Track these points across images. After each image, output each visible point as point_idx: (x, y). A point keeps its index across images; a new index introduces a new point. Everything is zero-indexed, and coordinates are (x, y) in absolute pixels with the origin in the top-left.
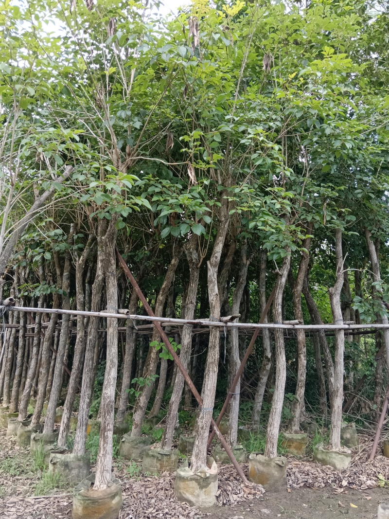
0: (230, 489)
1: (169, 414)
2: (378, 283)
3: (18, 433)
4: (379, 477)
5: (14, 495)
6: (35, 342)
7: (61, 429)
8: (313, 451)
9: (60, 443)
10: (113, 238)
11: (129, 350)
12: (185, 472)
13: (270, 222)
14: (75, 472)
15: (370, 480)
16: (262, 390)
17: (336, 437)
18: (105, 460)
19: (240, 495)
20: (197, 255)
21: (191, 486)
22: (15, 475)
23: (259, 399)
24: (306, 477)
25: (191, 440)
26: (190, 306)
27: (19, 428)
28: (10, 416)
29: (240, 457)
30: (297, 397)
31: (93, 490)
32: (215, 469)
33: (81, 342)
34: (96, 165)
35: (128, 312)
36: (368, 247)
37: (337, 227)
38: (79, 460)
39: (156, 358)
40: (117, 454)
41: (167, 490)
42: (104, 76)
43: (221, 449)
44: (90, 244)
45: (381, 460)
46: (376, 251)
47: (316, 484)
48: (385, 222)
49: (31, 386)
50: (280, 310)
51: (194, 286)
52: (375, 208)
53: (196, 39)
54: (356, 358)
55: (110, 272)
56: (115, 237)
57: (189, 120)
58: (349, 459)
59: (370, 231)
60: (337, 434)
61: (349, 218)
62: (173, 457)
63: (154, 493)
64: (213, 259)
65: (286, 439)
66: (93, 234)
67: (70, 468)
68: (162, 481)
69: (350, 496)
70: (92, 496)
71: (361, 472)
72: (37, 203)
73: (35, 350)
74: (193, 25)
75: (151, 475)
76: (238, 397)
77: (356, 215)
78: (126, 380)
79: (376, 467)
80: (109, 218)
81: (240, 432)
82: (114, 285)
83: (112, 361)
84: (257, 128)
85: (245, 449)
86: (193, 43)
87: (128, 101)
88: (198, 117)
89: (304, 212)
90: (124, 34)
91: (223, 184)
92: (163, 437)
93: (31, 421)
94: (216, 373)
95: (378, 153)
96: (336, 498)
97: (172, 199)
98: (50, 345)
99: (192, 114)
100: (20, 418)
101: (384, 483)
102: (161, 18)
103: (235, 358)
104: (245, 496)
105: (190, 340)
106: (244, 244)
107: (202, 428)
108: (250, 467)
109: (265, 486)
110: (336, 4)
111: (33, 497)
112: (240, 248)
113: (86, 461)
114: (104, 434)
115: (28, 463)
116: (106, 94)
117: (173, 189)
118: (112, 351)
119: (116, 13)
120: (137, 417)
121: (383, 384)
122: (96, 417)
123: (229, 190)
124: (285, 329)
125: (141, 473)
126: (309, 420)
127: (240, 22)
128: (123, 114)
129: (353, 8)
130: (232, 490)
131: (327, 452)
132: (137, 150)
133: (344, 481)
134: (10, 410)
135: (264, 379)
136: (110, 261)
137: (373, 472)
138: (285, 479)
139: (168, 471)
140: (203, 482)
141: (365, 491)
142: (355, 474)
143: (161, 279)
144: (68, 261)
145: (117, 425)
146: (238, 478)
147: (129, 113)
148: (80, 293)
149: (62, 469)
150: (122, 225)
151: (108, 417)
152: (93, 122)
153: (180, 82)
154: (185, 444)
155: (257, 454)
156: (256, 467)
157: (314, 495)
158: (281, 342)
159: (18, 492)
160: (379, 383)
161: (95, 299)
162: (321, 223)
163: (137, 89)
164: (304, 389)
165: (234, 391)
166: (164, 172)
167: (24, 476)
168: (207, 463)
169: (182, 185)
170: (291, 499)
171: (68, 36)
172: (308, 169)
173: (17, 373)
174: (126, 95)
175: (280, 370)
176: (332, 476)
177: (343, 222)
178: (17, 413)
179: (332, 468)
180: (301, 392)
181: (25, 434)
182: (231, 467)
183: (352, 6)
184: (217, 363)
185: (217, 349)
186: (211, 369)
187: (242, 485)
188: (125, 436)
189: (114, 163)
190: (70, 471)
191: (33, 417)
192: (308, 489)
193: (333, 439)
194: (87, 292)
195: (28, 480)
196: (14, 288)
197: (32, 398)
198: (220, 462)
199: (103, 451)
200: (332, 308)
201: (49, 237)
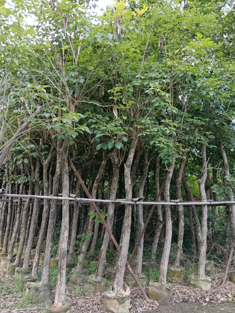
0: (138, 304)
1: (100, 257)
2: (228, 176)
3: (8, 267)
4: (228, 295)
5: (4, 308)
6: (18, 210)
7: (34, 265)
8: (188, 279)
9: (33, 274)
10: (66, 150)
11: (76, 216)
12: (110, 294)
13: (163, 141)
14: (42, 294)
15: (223, 297)
16: (157, 241)
17: (202, 271)
18: (61, 287)
19: (144, 308)
20: (118, 159)
21: (114, 303)
22: (5, 295)
23: (155, 246)
24: (184, 295)
25: (114, 272)
26: (113, 191)
27: (8, 264)
28: (2, 255)
29: (143, 282)
30: (178, 245)
31: (53, 306)
32: (128, 292)
33: (47, 212)
34: (56, 107)
35: (75, 196)
36: (222, 154)
37: (203, 143)
38: (45, 286)
39: (93, 222)
40: (68, 280)
41: (99, 305)
42: (61, 51)
43: (132, 278)
44: (52, 152)
45: (229, 285)
46: (227, 156)
47: (190, 300)
48: (232, 139)
49: (15, 238)
50: (168, 193)
51: (116, 179)
52: (226, 130)
53: (119, 30)
54: (213, 220)
55: (64, 171)
56: (68, 149)
57: (113, 77)
58: (210, 284)
59: (224, 145)
60: (202, 269)
61: (210, 137)
62: (103, 284)
63: (91, 307)
64: (128, 163)
65: (172, 271)
66: (54, 145)
67: (39, 291)
68: (96, 299)
69: (211, 308)
70: (53, 311)
71: (217, 292)
72: (19, 129)
73: (18, 215)
74: (117, 21)
75: (89, 295)
76: (142, 246)
77: (215, 135)
78: (74, 235)
79: (226, 289)
80: (64, 139)
81: (143, 266)
82: (67, 179)
83: (65, 226)
84: (156, 83)
85: (146, 278)
86: (117, 31)
87: (76, 66)
88: (119, 76)
89: (184, 134)
90: (74, 25)
91: (134, 117)
92: (96, 271)
93: (15, 259)
94: (130, 233)
95: (228, 97)
96: (203, 309)
97: (103, 126)
98: (27, 213)
99: (115, 74)
100: (9, 257)
101: (231, 300)
102: (96, 15)
103: (141, 222)
104: (147, 308)
105: (113, 212)
106: (146, 152)
107: (121, 267)
108: (150, 290)
109: (159, 301)
110: (203, 5)
111: (16, 309)
112: (144, 154)
113: (49, 287)
114: (60, 271)
115: (14, 286)
116: (62, 61)
117: (104, 120)
118: (66, 220)
119: (69, 11)
120: (81, 258)
121: (230, 236)
122: (55, 256)
123: (138, 121)
124: (171, 205)
125: (83, 293)
126: (185, 259)
127: (145, 17)
128: (73, 74)
129: (213, 8)
130: (139, 304)
131: (197, 280)
132: (82, 96)
133: (207, 298)
134: (2, 252)
135: (158, 234)
136: (64, 164)
137: (224, 293)
138: (171, 297)
139: (99, 292)
140: (121, 300)
141: (220, 305)
142: (214, 293)
143: (95, 172)
144: (39, 162)
145: (68, 262)
146: (142, 296)
147: (77, 73)
148: (46, 182)
149: (35, 291)
150: (72, 143)
151: (63, 261)
152: (54, 78)
153: (108, 54)
154: (110, 274)
155: (154, 282)
156: (153, 290)
157: (189, 307)
158: (169, 213)
159: (7, 306)
160: (228, 236)
161: (55, 186)
162: (194, 141)
163: (82, 59)
164: (182, 240)
165: (140, 242)
166: (98, 110)
167: (11, 295)
168: (124, 288)
169: (109, 117)
170: (175, 310)
171: (39, 25)
172: (186, 107)
173: (7, 229)
174: (75, 62)
175: (168, 230)
176: (200, 295)
177: (207, 139)
178: (7, 254)
179: (200, 290)
180: (181, 242)
181: (11, 267)
182: (138, 289)
183: (212, 7)
184: (130, 226)
185: (130, 218)
186: (126, 231)
187: (145, 301)
188: (73, 269)
189: (67, 104)
190: (39, 293)
191: (17, 257)
192: (185, 303)
193: (200, 272)
194: (50, 179)
195: (13, 298)
196: (5, 177)
197: (16, 244)
198: (131, 286)
199: (60, 282)
200: (200, 191)
201: (27, 149)
